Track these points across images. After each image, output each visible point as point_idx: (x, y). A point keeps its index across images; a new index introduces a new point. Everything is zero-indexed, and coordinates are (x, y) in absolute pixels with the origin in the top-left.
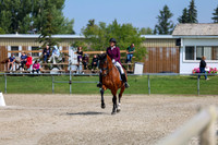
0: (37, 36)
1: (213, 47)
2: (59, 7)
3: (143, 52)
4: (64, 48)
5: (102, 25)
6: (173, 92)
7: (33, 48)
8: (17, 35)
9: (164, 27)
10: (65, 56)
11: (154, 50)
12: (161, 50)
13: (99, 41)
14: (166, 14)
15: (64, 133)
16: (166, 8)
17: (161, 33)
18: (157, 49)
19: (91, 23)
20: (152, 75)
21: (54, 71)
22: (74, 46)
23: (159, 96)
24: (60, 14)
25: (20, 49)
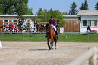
0: (16, 16)
1: (95, 21)
2: (26, 2)
3: (64, 23)
4: (28, 21)
5: (45, 11)
6: (77, 41)
7: (14, 21)
8: (7, 15)
9: (73, 12)
10: (29, 24)
11: (69, 22)
12: (72, 22)
13: (44, 18)
14: (74, 6)
15: (28, 59)
16: (74, 3)
17: (72, 14)
18: (70, 21)
19: (41, 10)
20: (68, 33)
21: (24, 31)
22: (33, 20)
23: (71, 42)
24: (26, 6)
25: (8, 21)
